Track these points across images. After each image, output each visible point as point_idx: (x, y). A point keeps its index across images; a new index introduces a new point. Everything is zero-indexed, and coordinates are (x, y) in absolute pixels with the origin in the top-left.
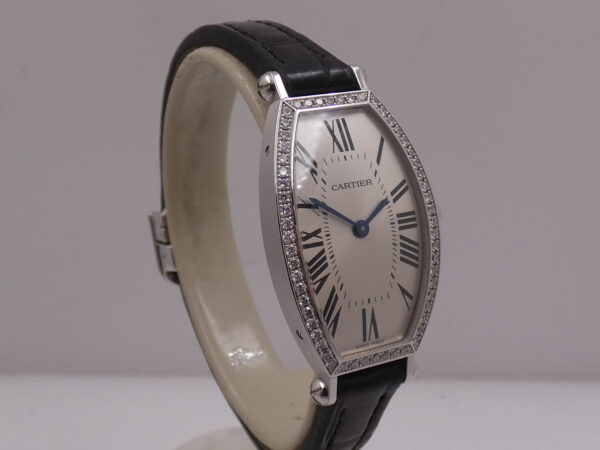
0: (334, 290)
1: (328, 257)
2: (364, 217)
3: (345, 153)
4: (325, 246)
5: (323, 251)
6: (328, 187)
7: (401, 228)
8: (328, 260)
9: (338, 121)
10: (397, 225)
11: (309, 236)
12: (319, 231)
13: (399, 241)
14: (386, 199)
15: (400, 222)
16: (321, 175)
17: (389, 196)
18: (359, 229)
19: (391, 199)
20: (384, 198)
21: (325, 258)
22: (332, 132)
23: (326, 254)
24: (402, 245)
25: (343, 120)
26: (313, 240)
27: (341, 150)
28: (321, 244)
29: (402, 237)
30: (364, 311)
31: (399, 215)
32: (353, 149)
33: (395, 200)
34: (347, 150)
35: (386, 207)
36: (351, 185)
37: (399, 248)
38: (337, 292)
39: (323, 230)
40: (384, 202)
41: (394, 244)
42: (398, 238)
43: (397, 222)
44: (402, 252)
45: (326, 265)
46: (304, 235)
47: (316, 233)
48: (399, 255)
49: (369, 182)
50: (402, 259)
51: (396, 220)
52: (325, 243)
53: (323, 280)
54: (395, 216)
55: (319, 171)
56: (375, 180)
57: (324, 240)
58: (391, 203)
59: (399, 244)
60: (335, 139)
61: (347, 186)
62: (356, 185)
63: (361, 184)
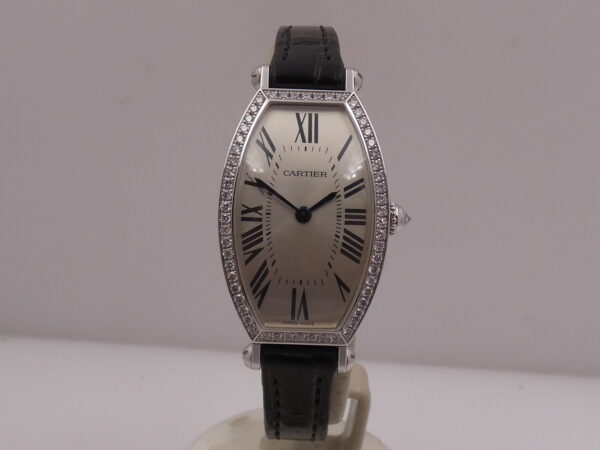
0: (265, 263)
1: (265, 233)
2: (309, 205)
3: (307, 144)
4: (264, 223)
5: (260, 227)
6: (280, 172)
7: (347, 223)
8: (264, 236)
9: (310, 116)
10: (343, 219)
11: (249, 210)
12: (261, 208)
13: (343, 234)
14: (338, 192)
15: (347, 217)
16: (276, 160)
17: (342, 191)
18: (303, 215)
19: (342, 194)
20: (339, 189)
21: (261, 233)
22: (300, 124)
23: (264, 230)
24: (344, 238)
25: (316, 116)
26: (253, 215)
27: (304, 141)
28: (260, 220)
29: (346, 231)
30: (294, 291)
31: (347, 211)
32: (316, 141)
33: (346, 196)
34: (310, 142)
35: (335, 200)
36: (304, 174)
37: (341, 240)
38: (269, 265)
39: (264, 208)
40: (332, 196)
41: (337, 236)
42: (342, 231)
43: (343, 217)
44: (344, 245)
45: (261, 240)
46: (244, 209)
47: (256, 210)
48: (341, 247)
49: (323, 174)
50: (342, 251)
51: (344, 214)
52: (264, 220)
53: (256, 252)
54: (343, 210)
55: (275, 155)
56: (330, 174)
57: (264, 217)
58: (342, 197)
59: (341, 237)
60: (301, 131)
61: (299, 173)
62: (309, 174)
63: (314, 174)
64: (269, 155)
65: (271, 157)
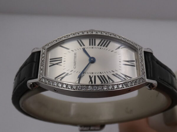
0: (113, 75)
1: (100, 74)
2: (88, 58)
3: (62, 61)
4: (96, 75)
5: (98, 76)
6: (74, 70)
7: (95, 45)
8: (102, 75)
9: (50, 62)
10: (93, 46)
11: (91, 81)
12: (90, 76)
13: (99, 47)
14: (83, 48)
15: (92, 45)
16: (69, 72)
17: (82, 47)
18: (92, 61)
19: (83, 47)
20: (82, 49)
21: (101, 76)
22: (54, 65)
23: (99, 75)
24: (101, 46)
25: (50, 59)
26: (93, 79)
27: (61, 62)
28: (95, 76)
29: (98, 45)
31: (90, 45)
32: (61, 58)
33: (84, 45)
34: (61, 60)
35: (86, 49)
36: (75, 61)
37: (102, 47)
38: (114, 73)
39: (90, 75)
40: (84, 50)
41: (100, 49)
42: (98, 47)
43: (92, 46)
44: (104, 46)
45: (104, 76)
46: (90, 83)
47: (91, 78)
49: (75, 54)
50: (107, 46)
51: (91, 46)
53: (109, 78)
54: (90, 46)
55: (67, 72)
56: (75, 52)
57: (94, 75)
58: (85, 47)
59: (101, 47)
60: (57, 64)
61: (75, 63)
62: (75, 59)
63: (75, 57)
64: (67, 75)
65: (68, 73)
